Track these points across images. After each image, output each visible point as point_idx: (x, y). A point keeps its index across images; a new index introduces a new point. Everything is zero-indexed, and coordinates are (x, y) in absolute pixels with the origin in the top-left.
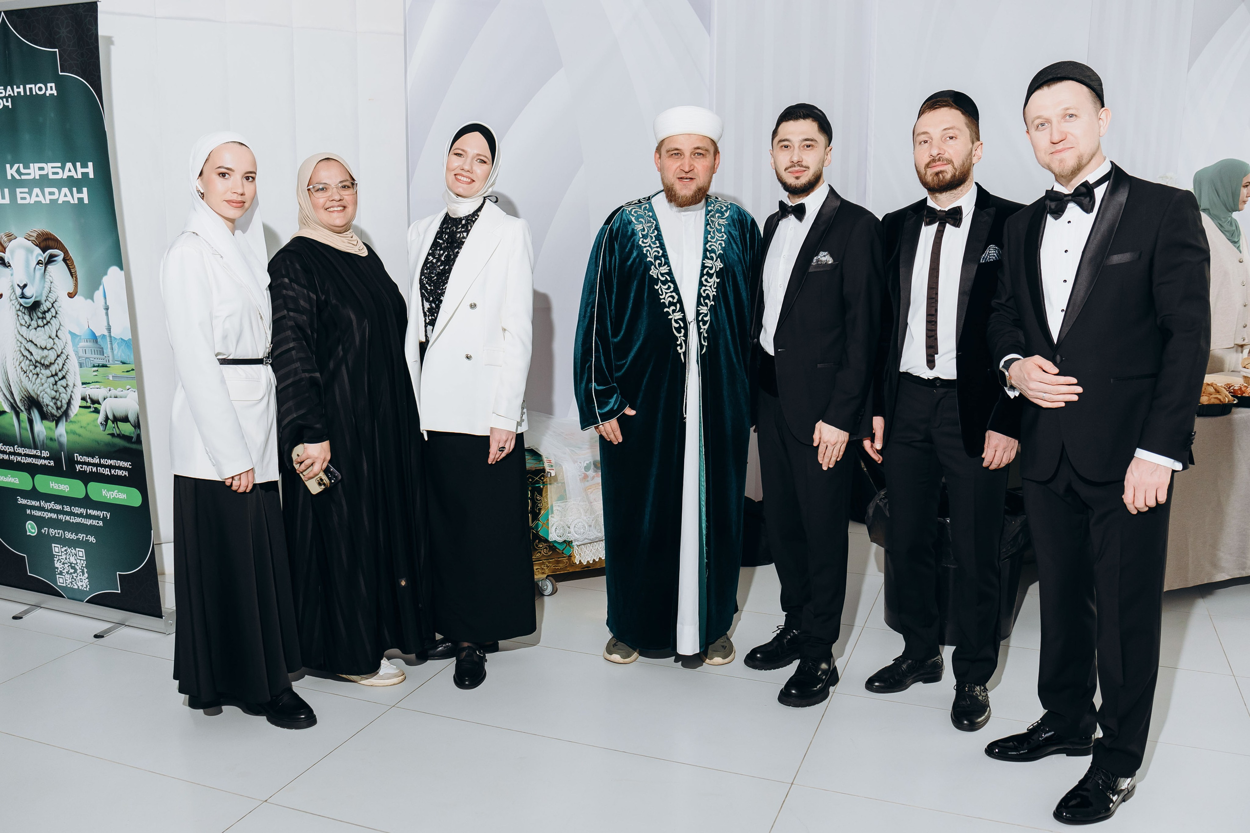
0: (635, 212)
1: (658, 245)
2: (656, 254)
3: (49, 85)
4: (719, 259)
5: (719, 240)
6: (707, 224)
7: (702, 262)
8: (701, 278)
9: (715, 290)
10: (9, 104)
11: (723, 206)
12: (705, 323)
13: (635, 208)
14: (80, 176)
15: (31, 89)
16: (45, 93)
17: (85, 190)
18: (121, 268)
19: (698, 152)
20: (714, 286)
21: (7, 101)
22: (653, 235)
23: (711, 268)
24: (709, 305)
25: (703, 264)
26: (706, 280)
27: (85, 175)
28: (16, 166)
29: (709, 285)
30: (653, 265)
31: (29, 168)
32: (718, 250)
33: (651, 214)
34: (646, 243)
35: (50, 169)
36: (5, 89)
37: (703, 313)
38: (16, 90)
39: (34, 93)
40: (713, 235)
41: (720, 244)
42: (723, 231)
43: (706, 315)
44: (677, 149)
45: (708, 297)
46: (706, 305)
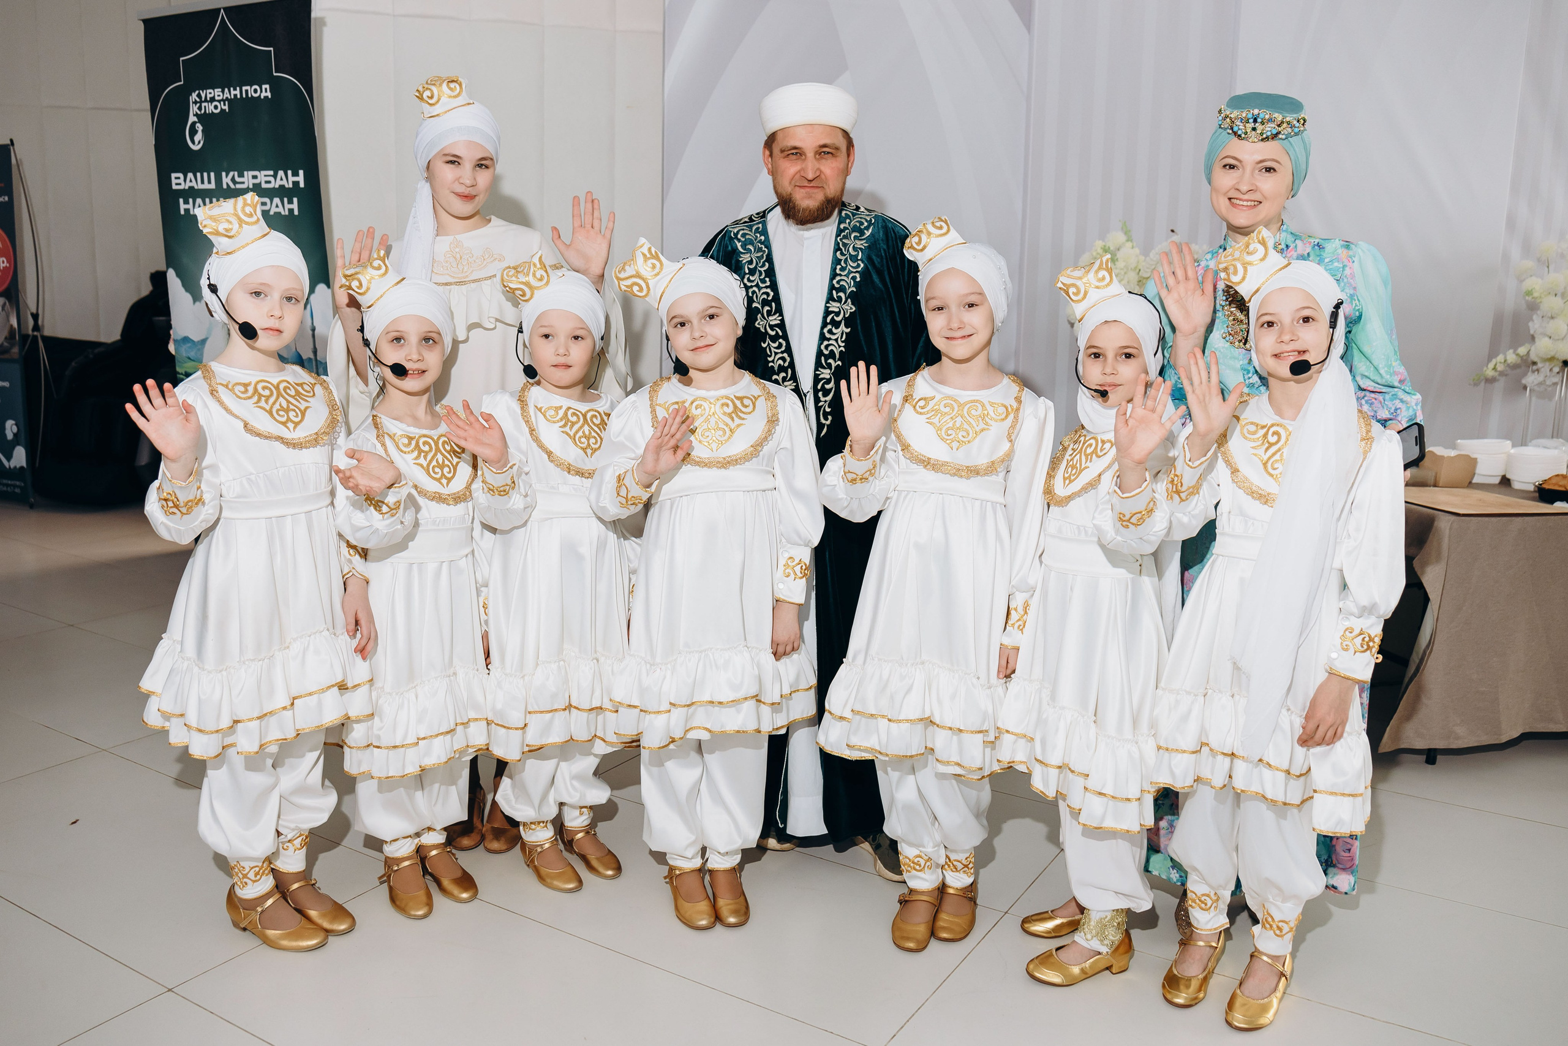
0: (744, 235)
1: (768, 284)
2: (765, 296)
3: (264, 87)
4: (849, 300)
5: (852, 272)
6: (837, 249)
7: (826, 306)
8: (822, 328)
9: (843, 344)
10: (226, 108)
11: (864, 221)
12: (826, 393)
13: (743, 229)
14: (291, 186)
15: (247, 91)
16: (260, 95)
17: (295, 200)
18: (329, 286)
19: (824, 151)
20: (841, 338)
21: (225, 105)
22: (762, 269)
23: (838, 314)
24: (834, 365)
25: (827, 308)
26: (830, 331)
27: (296, 184)
28: (231, 174)
29: (834, 337)
30: (760, 312)
31: (243, 176)
32: (849, 287)
33: (763, 238)
34: (753, 281)
35: (263, 177)
36: (223, 92)
37: (824, 379)
38: (233, 92)
39: (250, 96)
40: (844, 265)
41: (854, 278)
42: (859, 258)
43: (828, 381)
44: (795, 148)
45: (832, 355)
46: (829, 366)
